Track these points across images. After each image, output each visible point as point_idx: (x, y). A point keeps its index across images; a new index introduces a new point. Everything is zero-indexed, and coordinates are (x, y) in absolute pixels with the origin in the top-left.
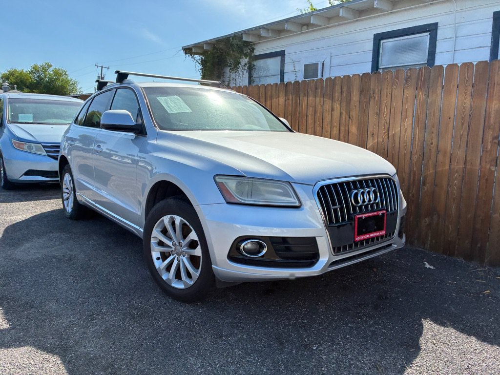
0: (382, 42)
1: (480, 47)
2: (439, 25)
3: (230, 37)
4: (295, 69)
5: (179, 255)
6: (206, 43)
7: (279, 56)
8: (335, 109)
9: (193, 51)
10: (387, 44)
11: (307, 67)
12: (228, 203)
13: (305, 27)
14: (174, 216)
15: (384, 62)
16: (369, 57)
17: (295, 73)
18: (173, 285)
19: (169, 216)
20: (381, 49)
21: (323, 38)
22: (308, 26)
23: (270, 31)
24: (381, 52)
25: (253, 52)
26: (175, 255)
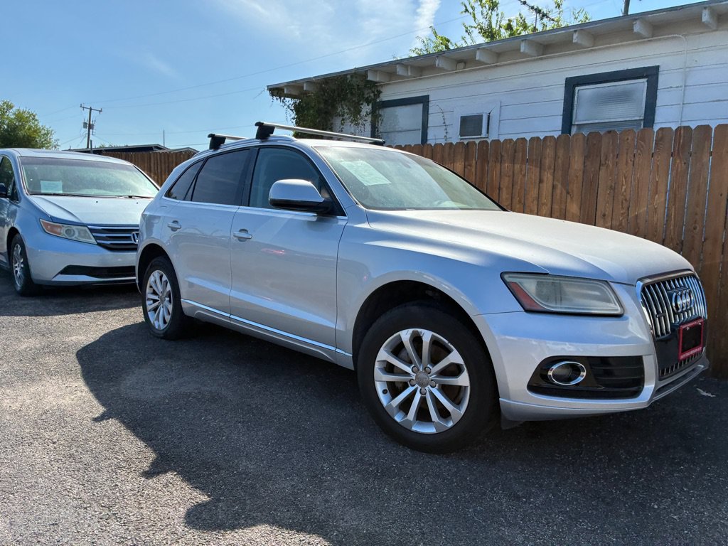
0: (577, 88)
1: (719, 101)
2: (660, 69)
3: (347, 75)
4: (444, 123)
5: (423, 385)
6: (309, 81)
7: (420, 103)
8: (545, 179)
9: (285, 92)
10: (584, 92)
11: (464, 120)
12: (527, 311)
13: (462, 65)
14: (419, 330)
15: (580, 116)
16: (559, 108)
17: (444, 127)
18: (414, 429)
19: (411, 331)
20: (576, 98)
21: (487, 81)
22: (465, 63)
23: (409, 68)
24: (575, 103)
25: (379, 97)
26: (417, 386)
